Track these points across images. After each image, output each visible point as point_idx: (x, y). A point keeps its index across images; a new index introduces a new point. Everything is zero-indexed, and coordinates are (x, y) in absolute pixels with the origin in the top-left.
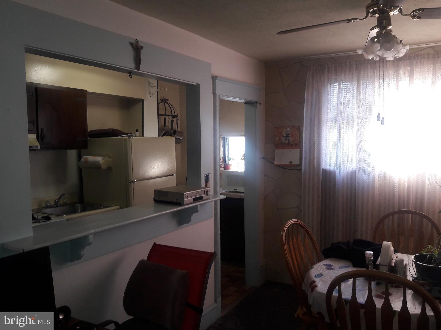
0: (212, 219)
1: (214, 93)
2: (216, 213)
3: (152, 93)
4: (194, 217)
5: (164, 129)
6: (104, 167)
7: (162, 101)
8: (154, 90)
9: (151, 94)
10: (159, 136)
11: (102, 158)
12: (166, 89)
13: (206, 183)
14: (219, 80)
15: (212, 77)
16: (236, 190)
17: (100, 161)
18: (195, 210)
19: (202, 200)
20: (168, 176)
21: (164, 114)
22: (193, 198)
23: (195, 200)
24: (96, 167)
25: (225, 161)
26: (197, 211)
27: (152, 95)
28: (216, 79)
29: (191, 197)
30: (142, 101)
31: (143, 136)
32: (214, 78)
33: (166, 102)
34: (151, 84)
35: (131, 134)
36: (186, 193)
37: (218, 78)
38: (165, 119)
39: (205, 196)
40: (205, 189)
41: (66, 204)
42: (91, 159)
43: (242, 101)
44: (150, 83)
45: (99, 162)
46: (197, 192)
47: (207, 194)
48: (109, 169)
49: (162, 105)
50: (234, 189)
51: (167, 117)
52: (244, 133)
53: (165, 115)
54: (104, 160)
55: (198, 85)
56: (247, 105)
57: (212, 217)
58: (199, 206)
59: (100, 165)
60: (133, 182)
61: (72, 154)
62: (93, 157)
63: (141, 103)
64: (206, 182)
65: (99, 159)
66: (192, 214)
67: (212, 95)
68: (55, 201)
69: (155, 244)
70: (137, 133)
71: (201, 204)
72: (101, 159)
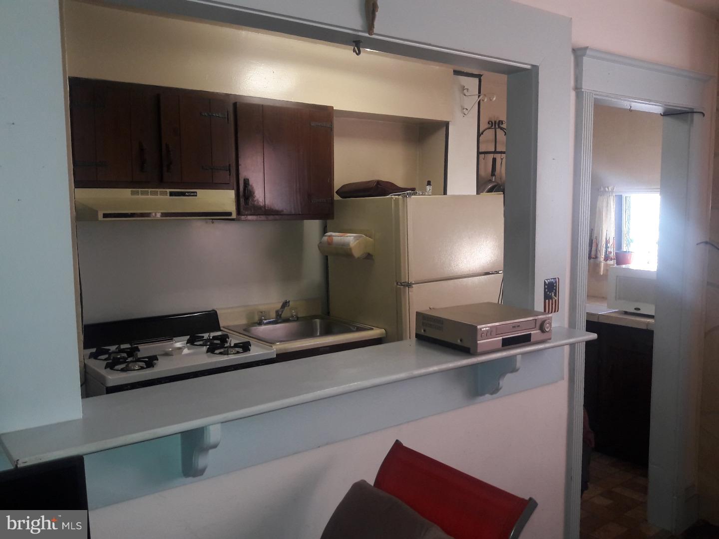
0: (564, 384)
1: (578, 89)
2: (574, 370)
3: (467, 109)
4: (508, 381)
5: (490, 181)
6: (357, 253)
7: (490, 126)
8: (471, 102)
9: (464, 110)
10: (479, 192)
11: (355, 237)
12: (494, 99)
13: (547, 301)
14: (594, 57)
15: (574, 51)
16: (639, 309)
17: (352, 242)
18: (509, 366)
19: (529, 343)
20: (487, 274)
21: (493, 150)
22: (503, 339)
23: (508, 343)
24: (344, 253)
25: (619, 245)
26: (514, 370)
27: (466, 112)
28: (584, 55)
29: (497, 335)
30: (447, 124)
31: (445, 193)
32: (579, 53)
33: (499, 127)
34: (465, 91)
35: (413, 189)
36: (483, 326)
37: (588, 52)
38: (494, 160)
39: (536, 334)
40: (536, 318)
41: (298, 319)
42: (337, 237)
43: (657, 109)
44: (463, 88)
45: (348, 244)
46: (514, 325)
47: (542, 329)
48: (369, 256)
49: (489, 134)
50: (635, 309)
51: (498, 156)
52: (659, 187)
53: (495, 152)
54: (358, 241)
55: (535, 68)
56: (668, 119)
57: (563, 379)
58: (519, 358)
59: (350, 249)
60: (409, 285)
61: (312, 227)
62: (341, 234)
63: (444, 129)
64: (547, 297)
65: (350, 239)
66: (503, 374)
67: (573, 94)
68: (277, 312)
69: (398, 445)
70: (428, 188)
71: (523, 354)
72: (352, 237)
